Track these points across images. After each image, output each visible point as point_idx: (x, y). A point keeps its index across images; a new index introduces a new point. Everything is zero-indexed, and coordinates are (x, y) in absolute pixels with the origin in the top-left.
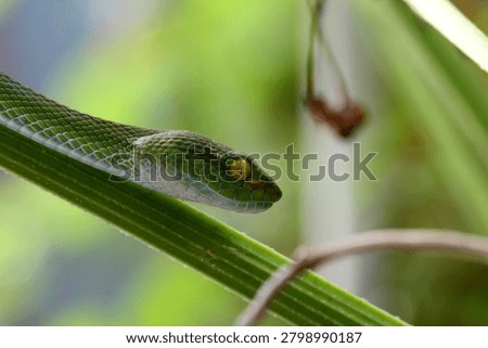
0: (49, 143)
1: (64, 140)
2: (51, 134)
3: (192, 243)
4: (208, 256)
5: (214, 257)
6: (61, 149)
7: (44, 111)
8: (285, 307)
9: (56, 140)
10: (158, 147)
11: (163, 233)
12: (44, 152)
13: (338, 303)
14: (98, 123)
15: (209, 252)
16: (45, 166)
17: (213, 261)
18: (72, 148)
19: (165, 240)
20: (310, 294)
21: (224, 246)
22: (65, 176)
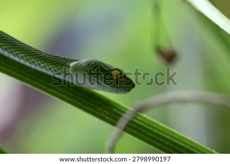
0: (33, 66)
1: (39, 65)
2: (34, 63)
3: (97, 108)
4: (105, 113)
5: (108, 114)
6: (38, 68)
7: (30, 53)
8: (139, 134)
9: (36, 65)
10: (80, 66)
11: (85, 104)
12: (32, 70)
13: (163, 132)
14: (54, 57)
15: (105, 111)
16: (32, 77)
17: (107, 115)
18: (43, 68)
19: (86, 107)
20: (150, 128)
21: (112, 109)
22: (41, 81)
